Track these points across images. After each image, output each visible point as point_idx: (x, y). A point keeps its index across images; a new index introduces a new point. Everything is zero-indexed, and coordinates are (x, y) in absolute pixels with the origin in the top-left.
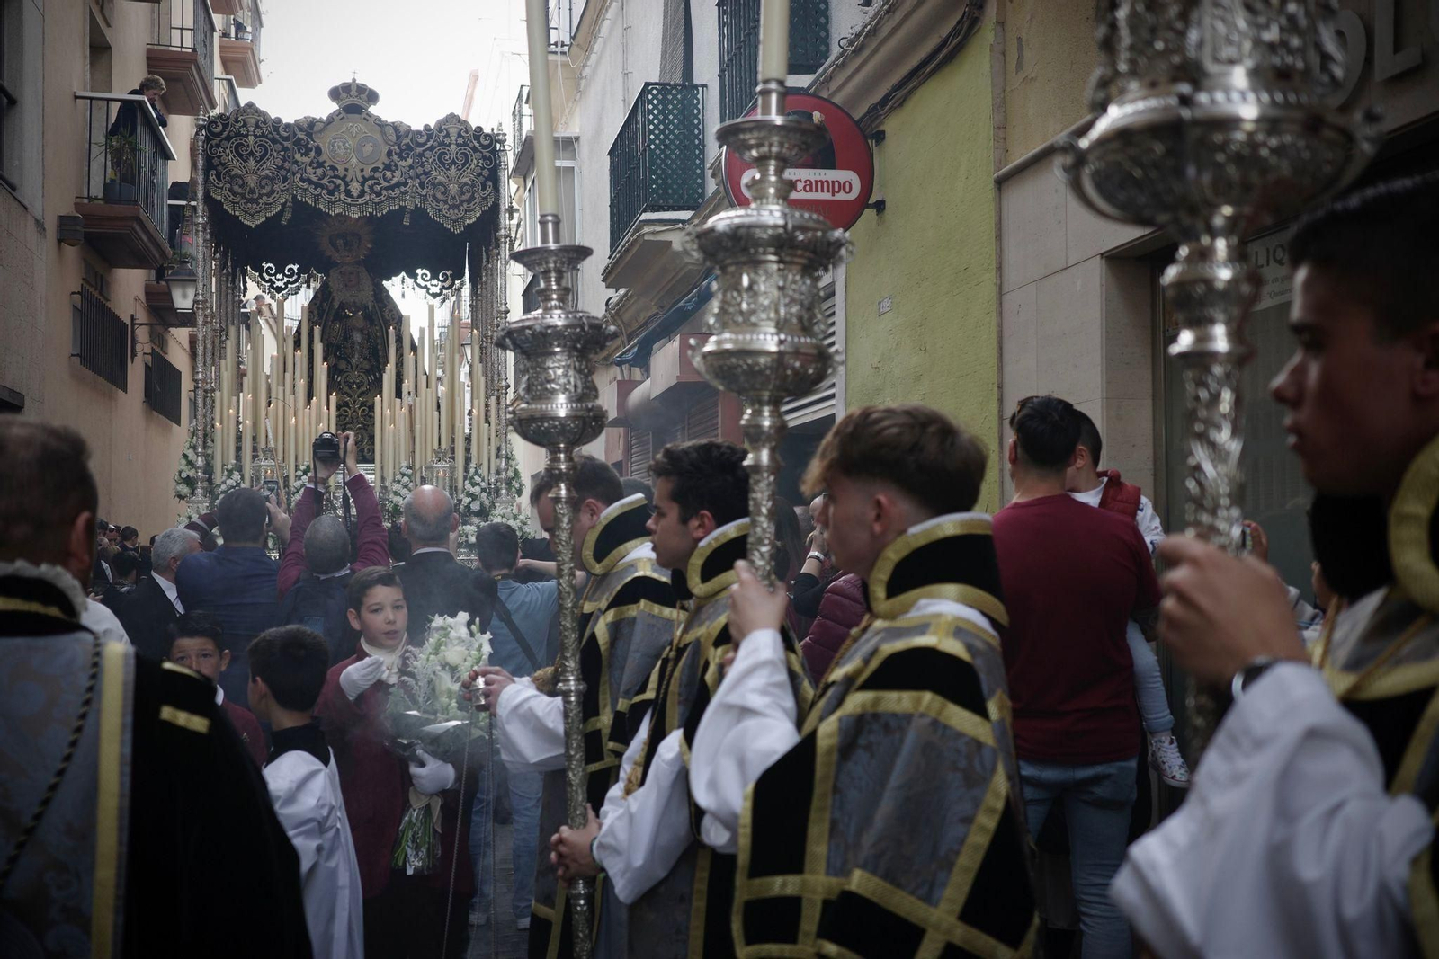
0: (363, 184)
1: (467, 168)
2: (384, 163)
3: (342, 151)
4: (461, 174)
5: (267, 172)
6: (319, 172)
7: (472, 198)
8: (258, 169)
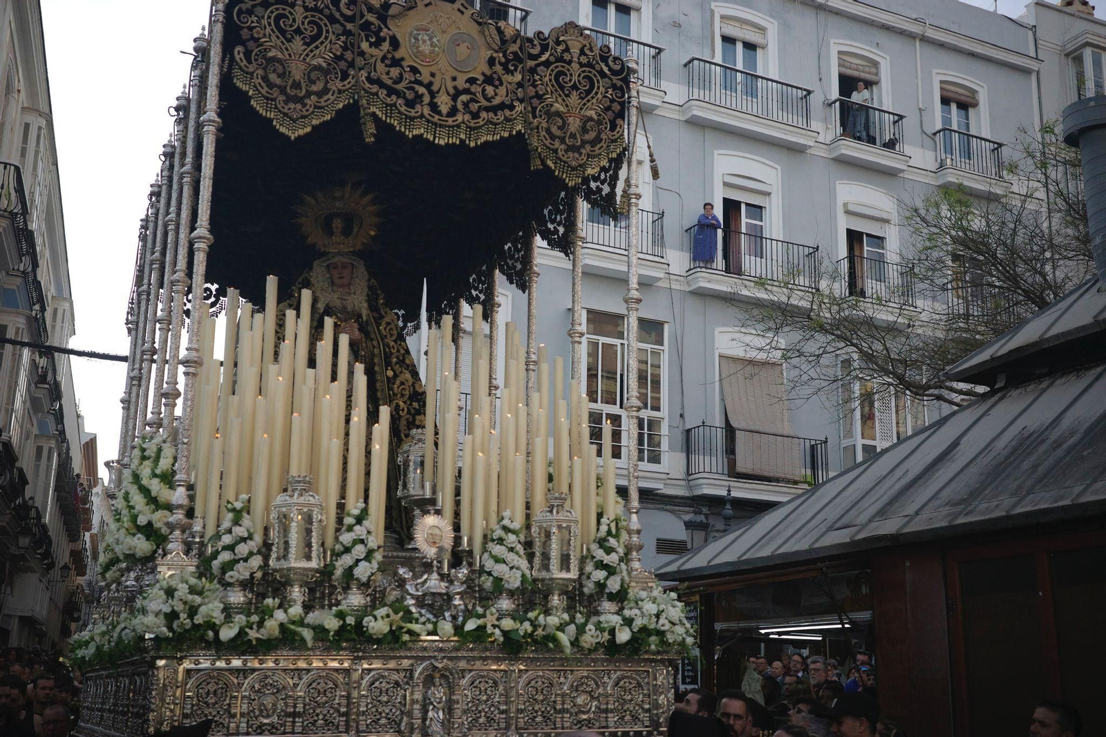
0: (455, 98)
1: (593, 98)
2: (483, 74)
3: (426, 48)
4: (584, 104)
5: (321, 61)
6: (395, 72)
7: (597, 140)
8: (307, 55)
